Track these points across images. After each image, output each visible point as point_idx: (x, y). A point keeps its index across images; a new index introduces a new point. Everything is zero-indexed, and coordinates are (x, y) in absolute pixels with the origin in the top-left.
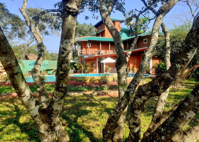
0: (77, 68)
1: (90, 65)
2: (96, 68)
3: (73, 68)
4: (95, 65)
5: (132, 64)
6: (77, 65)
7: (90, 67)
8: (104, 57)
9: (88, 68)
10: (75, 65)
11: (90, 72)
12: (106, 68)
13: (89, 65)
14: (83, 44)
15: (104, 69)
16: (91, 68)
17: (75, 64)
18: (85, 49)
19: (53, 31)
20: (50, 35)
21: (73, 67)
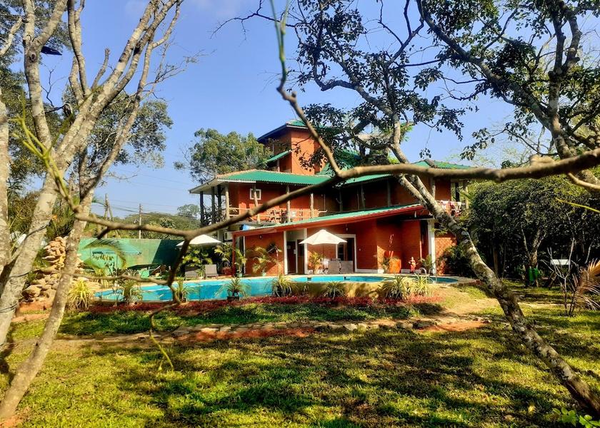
0: (224, 259)
1: (264, 250)
2: (281, 259)
3: (206, 259)
4: (280, 251)
5: (382, 247)
6: (221, 252)
7: (264, 256)
8: (305, 230)
9: (261, 260)
10: (217, 251)
11: (265, 272)
12: (311, 259)
13: (262, 251)
14: (239, 192)
15: (306, 261)
16: (267, 259)
17: (217, 248)
18: (245, 205)
19: (142, 153)
20: (132, 163)
21: (208, 257)
